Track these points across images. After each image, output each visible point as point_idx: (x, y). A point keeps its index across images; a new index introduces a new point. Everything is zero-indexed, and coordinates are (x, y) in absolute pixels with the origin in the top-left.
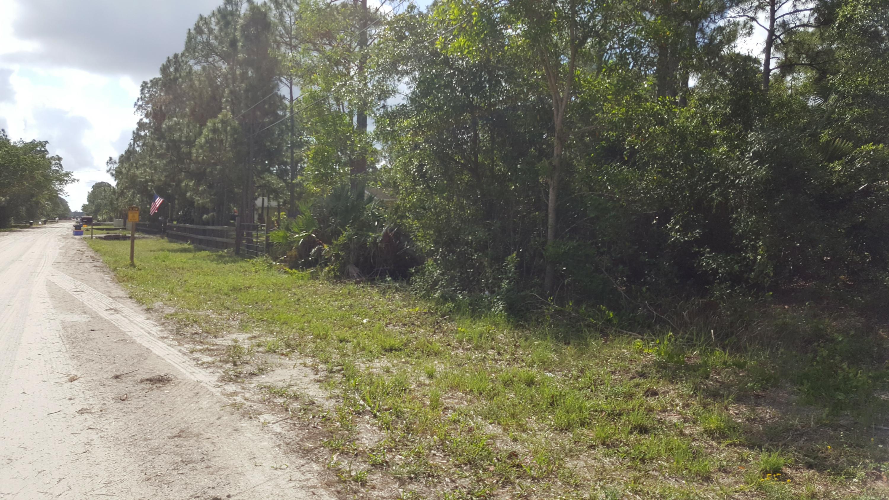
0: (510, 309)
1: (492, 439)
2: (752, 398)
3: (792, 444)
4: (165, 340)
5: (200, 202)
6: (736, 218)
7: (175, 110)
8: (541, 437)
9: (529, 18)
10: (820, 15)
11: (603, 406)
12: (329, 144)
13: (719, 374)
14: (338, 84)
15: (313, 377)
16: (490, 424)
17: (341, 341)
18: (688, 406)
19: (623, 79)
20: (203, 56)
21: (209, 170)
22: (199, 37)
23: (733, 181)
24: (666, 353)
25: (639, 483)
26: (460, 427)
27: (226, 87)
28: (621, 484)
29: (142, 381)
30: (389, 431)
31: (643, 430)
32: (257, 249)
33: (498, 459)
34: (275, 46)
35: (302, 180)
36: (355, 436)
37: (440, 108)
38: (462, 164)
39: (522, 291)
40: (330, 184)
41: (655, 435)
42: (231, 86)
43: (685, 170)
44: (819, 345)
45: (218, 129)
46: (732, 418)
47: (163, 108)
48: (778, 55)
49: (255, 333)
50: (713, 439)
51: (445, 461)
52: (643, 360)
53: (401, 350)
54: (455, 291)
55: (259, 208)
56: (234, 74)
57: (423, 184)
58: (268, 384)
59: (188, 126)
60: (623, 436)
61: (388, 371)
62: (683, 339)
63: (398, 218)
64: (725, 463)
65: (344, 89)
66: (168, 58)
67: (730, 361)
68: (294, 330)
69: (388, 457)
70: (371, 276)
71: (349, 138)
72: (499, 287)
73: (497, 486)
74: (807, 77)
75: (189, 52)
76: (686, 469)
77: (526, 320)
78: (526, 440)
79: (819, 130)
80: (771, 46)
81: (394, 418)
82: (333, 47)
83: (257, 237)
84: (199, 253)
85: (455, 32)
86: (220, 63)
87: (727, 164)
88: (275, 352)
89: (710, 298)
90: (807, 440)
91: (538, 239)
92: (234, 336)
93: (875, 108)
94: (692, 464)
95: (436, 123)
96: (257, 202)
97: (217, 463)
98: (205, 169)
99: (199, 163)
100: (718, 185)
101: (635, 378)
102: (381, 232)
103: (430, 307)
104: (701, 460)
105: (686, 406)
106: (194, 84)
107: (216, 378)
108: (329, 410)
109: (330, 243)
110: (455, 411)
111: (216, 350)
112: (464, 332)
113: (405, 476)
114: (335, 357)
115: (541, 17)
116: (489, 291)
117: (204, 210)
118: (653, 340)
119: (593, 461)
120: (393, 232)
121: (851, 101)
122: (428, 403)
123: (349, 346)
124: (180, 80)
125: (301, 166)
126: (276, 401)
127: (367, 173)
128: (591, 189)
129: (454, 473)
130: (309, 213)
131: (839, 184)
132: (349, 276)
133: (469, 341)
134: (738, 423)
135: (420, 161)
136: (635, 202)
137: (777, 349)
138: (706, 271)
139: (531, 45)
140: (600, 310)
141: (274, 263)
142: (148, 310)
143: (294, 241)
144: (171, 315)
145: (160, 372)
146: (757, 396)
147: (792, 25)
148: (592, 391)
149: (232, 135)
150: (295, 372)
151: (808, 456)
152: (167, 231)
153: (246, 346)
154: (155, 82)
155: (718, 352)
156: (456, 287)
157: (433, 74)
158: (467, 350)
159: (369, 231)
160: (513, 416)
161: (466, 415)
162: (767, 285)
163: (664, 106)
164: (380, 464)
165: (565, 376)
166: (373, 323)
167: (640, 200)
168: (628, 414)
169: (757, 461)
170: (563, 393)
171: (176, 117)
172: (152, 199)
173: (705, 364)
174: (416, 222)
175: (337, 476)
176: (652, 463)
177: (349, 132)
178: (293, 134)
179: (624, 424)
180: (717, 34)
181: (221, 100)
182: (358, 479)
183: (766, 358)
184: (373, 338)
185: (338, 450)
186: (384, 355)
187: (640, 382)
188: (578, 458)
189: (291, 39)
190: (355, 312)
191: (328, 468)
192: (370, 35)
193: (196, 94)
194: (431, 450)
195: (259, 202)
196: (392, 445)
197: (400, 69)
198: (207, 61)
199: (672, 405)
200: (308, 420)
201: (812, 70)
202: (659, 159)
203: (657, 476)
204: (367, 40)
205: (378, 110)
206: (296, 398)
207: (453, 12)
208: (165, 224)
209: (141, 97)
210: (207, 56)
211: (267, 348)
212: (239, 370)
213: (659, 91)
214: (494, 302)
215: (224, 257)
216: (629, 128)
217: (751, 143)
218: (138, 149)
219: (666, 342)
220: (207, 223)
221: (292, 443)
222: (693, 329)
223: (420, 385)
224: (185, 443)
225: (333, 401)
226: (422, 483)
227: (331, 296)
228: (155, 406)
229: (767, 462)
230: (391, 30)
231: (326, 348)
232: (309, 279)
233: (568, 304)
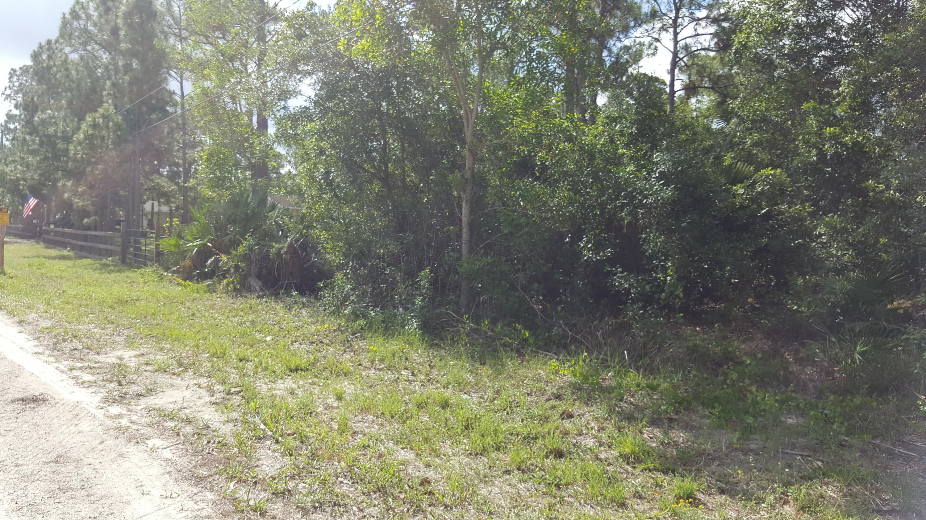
0: (425, 327)
1: (404, 465)
2: (665, 421)
3: (705, 469)
4: (40, 356)
5: (80, 204)
6: (646, 237)
7: (50, 102)
8: (455, 462)
9: (434, 25)
10: (720, 40)
11: (519, 430)
12: (225, 146)
13: (633, 396)
14: (232, 80)
15: (208, 399)
16: (402, 449)
17: (241, 360)
18: (603, 429)
19: (531, 93)
20: (80, 44)
21: (88, 169)
22: (75, 23)
23: (641, 201)
24: (581, 374)
25: (554, 510)
26: (369, 452)
27: (108, 79)
28: (535, 511)
29: (13, 401)
30: (293, 457)
31: (559, 455)
32: (145, 257)
33: (409, 486)
34: (163, 37)
35: (196, 183)
36: (254, 463)
37: (345, 113)
38: (372, 173)
39: (438, 308)
40: (227, 189)
41: (571, 459)
42: (113, 78)
43: (595, 188)
44: (728, 368)
45: (99, 125)
46: (647, 442)
47: (35, 99)
48: (682, 77)
49: (143, 350)
50: (628, 464)
51: (353, 489)
52: (559, 381)
53: (307, 370)
54: (367, 307)
55: (148, 212)
56: (116, 65)
57: (331, 192)
58: (157, 406)
59: (65, 121)
60: (539, 460)
61: (292, 393)
62: (598, 359)
63: (304, 228)
64: (640, 489)
65: (239, 87)
66: (40, 44)
67: (644, 383)
68: (187, 348)
69: (291, 485)
70: (275, 290)
71: (247, 140)
72: (413, 304)
73: (407, 515)
74: (710, 100)
75: (65, 39)
76: (602, 495)
77: (441, 339)
78: (440, 466)
79: (722, 153)
80: (675, 68)
81: (298, 443)
82: (228, 41)
83: (146, 245)
84: (80, 261)
85: (359, 34)
86: (101, 52)
87: (635, 185)
88: (166, 371)
89: (624, 318)
90: (719, 465)
91: (452, 254)
92: (119, 353)
93: (772, 134)
94: (607, 490)
95: (343, 128)
96: (145, 206)
97: (100, 491)
98: (85, 168)
99: (78, 162)
100: (627, 204)
101: (551, 399)
102: (285, 242)
103: (340, 324)
104: (616, 485)
105: (601, 429)
106: (71, 74)
107: (99, 398)
108: (225, 434)
109: (228, 253)
110: (365, 435)
111: (98, 368)
112: (376, 351)
113: (309, 505)
114: (234, 377)
115: (447, 25)
116: (403, 308)
117: (85, 213)
118: (568, 361)
119: (508, 487)
120: (299, 243)
121: (750, 126)
122: (336, 427)
123: (250, 365)
124: (55, 69)
125: (195, 168)
126: (166, 424)
127: (270, 179)
128: (504, 204)
129: (362, 502)
130: (203, 220)
131: (742, 207)
132: (250, 290)
133: (382, 360)
134: (651, 447)
135: (326, 168)
136: (548, 219)
137: (689, 372)
138: (619, 292)
139: (438, 53)
140: (516, 329)
141: (165, 274)
142: (20, 323)
143: (188, 250)
144: (47, 329)
145: (35, 390)
146: (671, 420)
147: (694, 49)
148: (508, 414)
149: (115, 132)
150: (187, 394)
151: (720, 482)
152: (43, 236)
153: (132, 365)
154: (25, 70)
155: (632, 373)
156: (368, 303)
157: (337, 76)
158: (380, 370)
159: (272, 242)
160: (426, 440)
161: (377, 440)
162: (677, 307)
163: (571, 123)
164: (281, 493)
165: (481, 397)
166: (277, 340)
167: (553, 217)
168: (544, 437)
169: (671, 487)
170: (478, 416)
171: (51, 110)
172: (25, 199)
173: (620, 386)
174: (324, 233)
175: (233, 505)
176: (567, 488)
177: (247, 133)
178: (185, 134)
179: (540, 448)
180: (623, 53)
181: (101, 93)
182: (257, 508)
183: (678, 380)
184: (277, 357)
185: (235, 477)
186: (289, 375)
187: (555, 404)
188: (493, 484)
189: (180, 29)
190: (257, 328)
191: (224, 497)
192: (269, 32)
193: (74, 85)
194: (338, 477)
195: (148, 207)
196: (295, 472)
197: (300, 68)
198: (86, 50)
199: (588, 428)
200: (202, 446)
201: (715, 93)
202: (570, 176)
203: (572, 503)
204: (266, 36)
205: (278, 111)
206: (189, 422)
207: (356, 13)
208: (41, 227)
209: (9, 87)
210: (85, 44)
211: (156, 367)
212: (124, 390)
213: (567, 107)
214: (408, 320)
215: (108, 265)
216: (539, 144)
217: (657, 163)
218: (7, 143)
219: (581, 363)
220: (88, 228)
221: (184, 470)
222: (607, 350)
223: (328, 407)
224: (63, 469)
225: (231, 425)
226: (327, 512)
227: (230, 311)
228: (28, 429)
229: (680, 487)
230: (289, 27)
231: (223, 367)
232: (205, 292)
233: (484, 322)
